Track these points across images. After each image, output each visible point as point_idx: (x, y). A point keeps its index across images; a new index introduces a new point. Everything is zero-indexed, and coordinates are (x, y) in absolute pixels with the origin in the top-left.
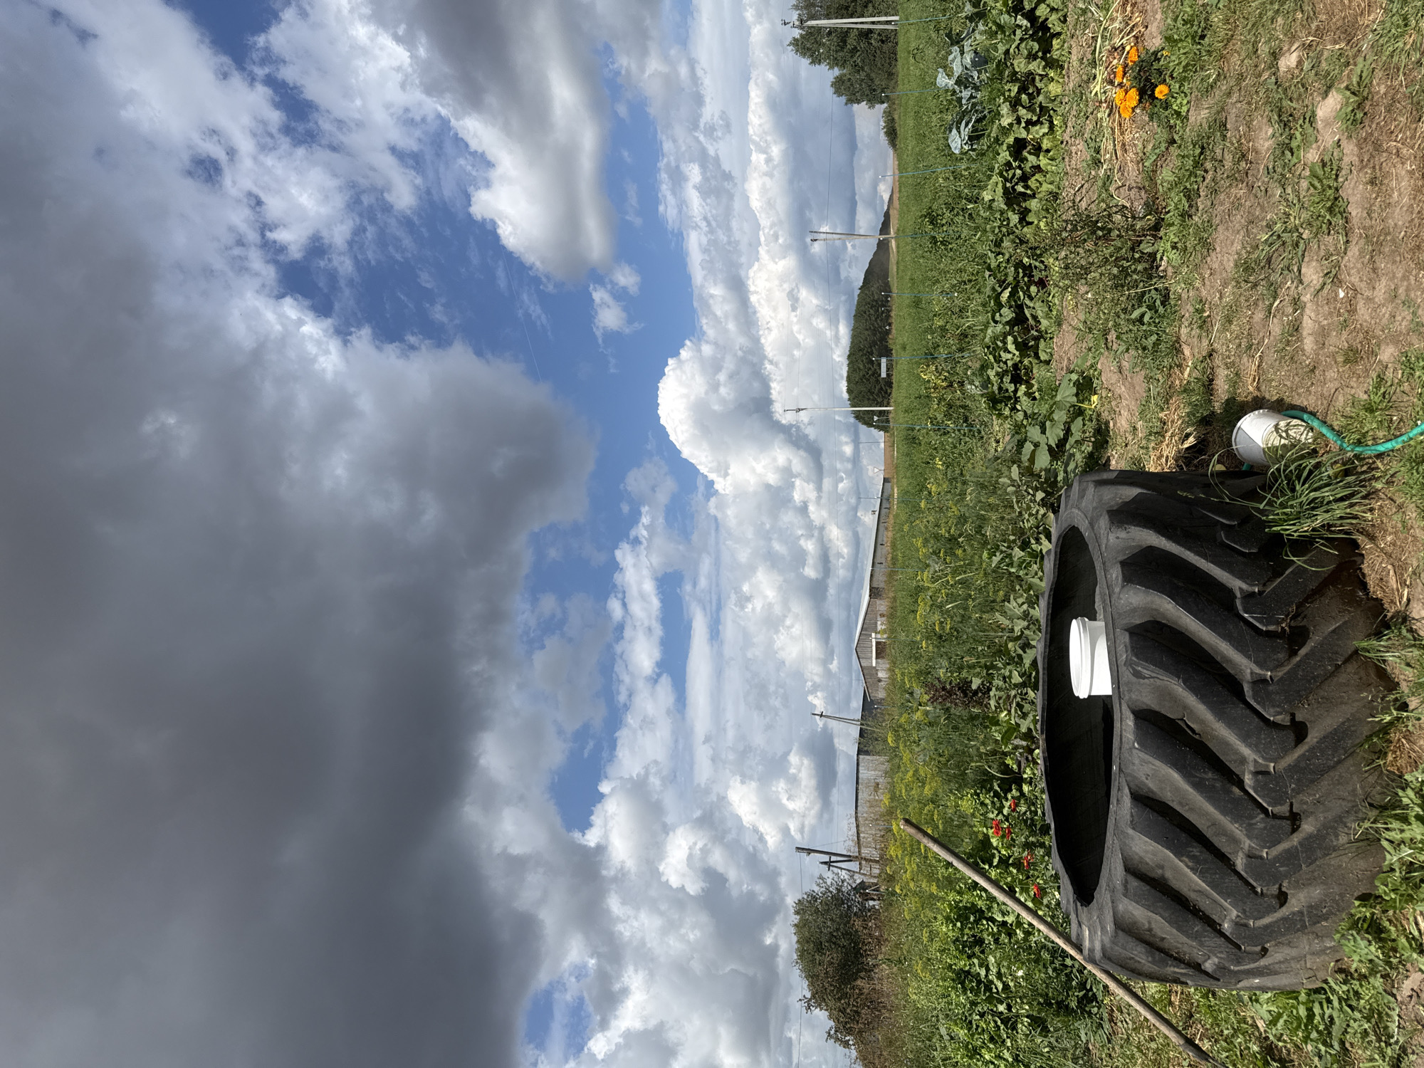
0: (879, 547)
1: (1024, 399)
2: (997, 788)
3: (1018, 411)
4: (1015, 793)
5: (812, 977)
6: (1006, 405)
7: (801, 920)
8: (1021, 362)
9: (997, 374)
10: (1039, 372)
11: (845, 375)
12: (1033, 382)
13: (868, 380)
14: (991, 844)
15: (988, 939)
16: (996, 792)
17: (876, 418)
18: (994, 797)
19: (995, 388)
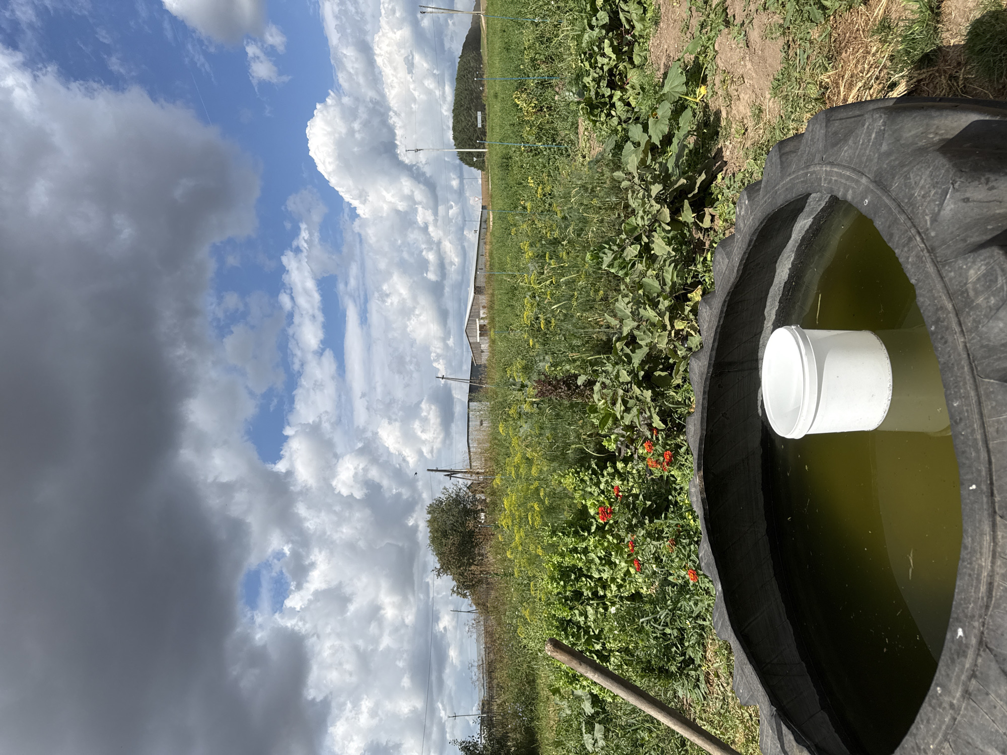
0: (480, 257)
1: (619, 104)
2: (594, 466)
3: (613, 116)
4: (610, 470)
5: (441, 555)
6: (602, 111)
7: (432, 517)
8: (616, 66)
9: (594, 80)
10: (633, 77)
11: (451, 125)
12: (627, 87)
13: (468, 130)
14: (588, 513)
15: (587, 593)
16: (593, 470)
17: (475, 159)
18: (592, 474)
19: (593, 93)
